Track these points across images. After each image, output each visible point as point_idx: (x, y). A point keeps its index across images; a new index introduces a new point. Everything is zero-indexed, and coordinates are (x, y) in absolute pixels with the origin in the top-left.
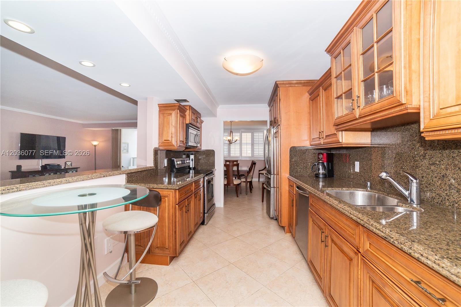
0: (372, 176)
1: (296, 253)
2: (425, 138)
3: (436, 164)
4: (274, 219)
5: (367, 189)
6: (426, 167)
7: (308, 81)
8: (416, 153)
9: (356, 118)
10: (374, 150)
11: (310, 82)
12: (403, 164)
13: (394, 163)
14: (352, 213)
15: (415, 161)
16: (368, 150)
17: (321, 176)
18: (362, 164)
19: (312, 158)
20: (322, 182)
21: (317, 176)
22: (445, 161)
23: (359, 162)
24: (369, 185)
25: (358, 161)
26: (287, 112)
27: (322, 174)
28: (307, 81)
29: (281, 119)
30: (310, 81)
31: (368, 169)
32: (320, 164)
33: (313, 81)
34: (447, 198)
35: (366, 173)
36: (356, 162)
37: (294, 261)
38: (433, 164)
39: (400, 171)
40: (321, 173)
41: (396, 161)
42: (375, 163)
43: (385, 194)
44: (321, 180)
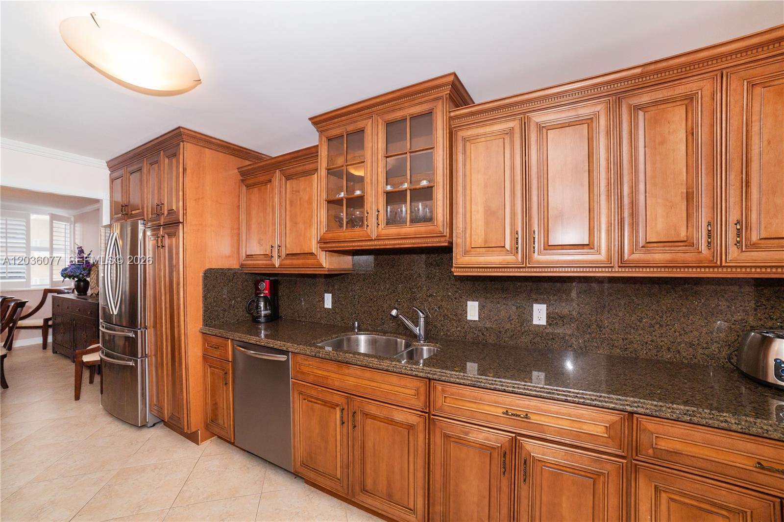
0: (355, 313)
1: (246, 468)
2: (453, 273)
3: (433, 295)
4: (149, 426)
5: (355, 331)
6: (424, 299)
7: (241, 149)
8: (413, 284)
9: (371, 238)
10: (358, 279)
11: (242, 151)
12: (399, 296)
13: (387, 295)
14: (414, 369)
15: (413, 293)
16: (348, 278)
17: (262, 320)
18: (337, 297)
19: (242, 288)
20: (265, 330)
21: (255, 320)
22: (441, 293)
23: (331, 295)
24: (356, 325)
25: (330, 293)
26: (199, 199)
27: (264, 317)
28: (239, 148)
29: (186, 210)
30: (245, 150)
31: (348, 304)
32: (261, 299)
33: (247, 151)
34: (442, 328)
35: (344, 309)
36: (325, 294)
37: (256, 483)
38: (431, 296)
39: (395, 304)
40: (263, 315)
41: (389, 293)
42: (359, 296)
43: (380, 334)
44: (262, 326)
